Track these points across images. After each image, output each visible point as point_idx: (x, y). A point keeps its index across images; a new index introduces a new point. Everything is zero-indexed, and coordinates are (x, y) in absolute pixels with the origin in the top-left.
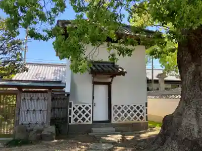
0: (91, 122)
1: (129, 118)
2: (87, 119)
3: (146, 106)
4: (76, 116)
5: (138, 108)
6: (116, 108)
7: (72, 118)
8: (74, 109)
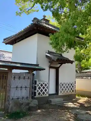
0: (47, 95)
1: (67, 92)
2: (46, 93)
3: (75, 83)
4: (39, 91)
5: (71, 84)
6: (61, 85)
7: (37, 92)
8: (38, 85)
